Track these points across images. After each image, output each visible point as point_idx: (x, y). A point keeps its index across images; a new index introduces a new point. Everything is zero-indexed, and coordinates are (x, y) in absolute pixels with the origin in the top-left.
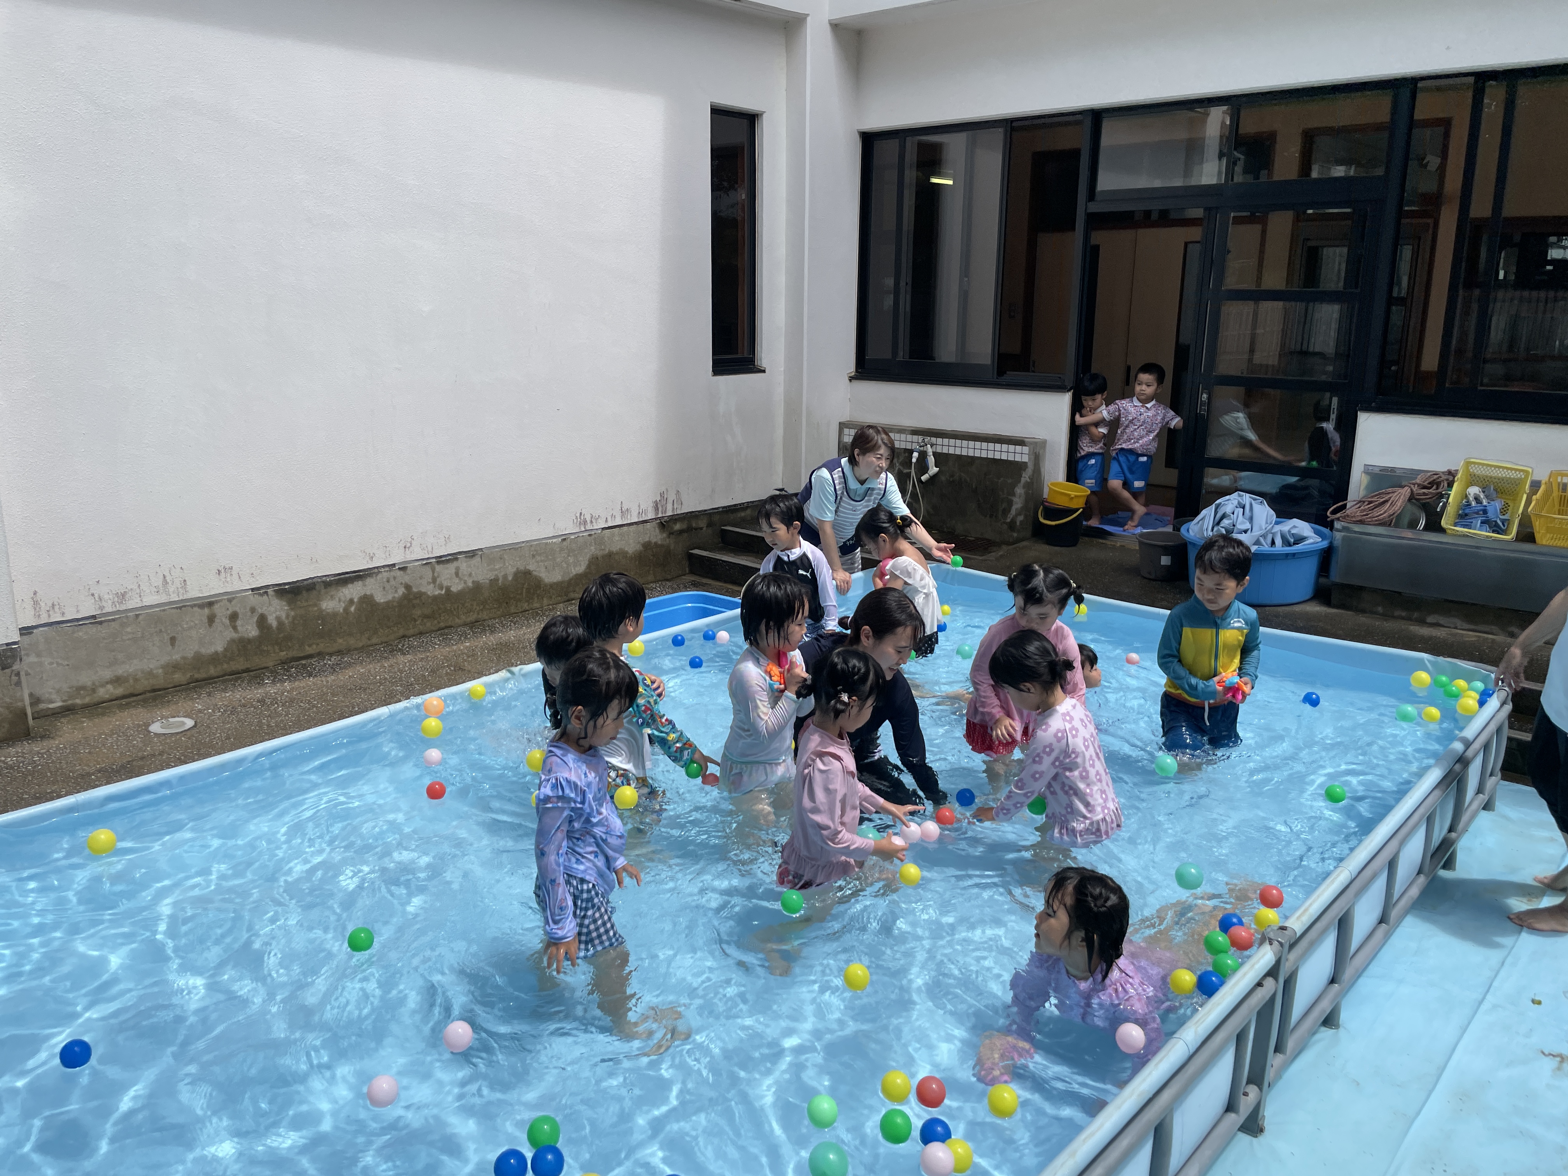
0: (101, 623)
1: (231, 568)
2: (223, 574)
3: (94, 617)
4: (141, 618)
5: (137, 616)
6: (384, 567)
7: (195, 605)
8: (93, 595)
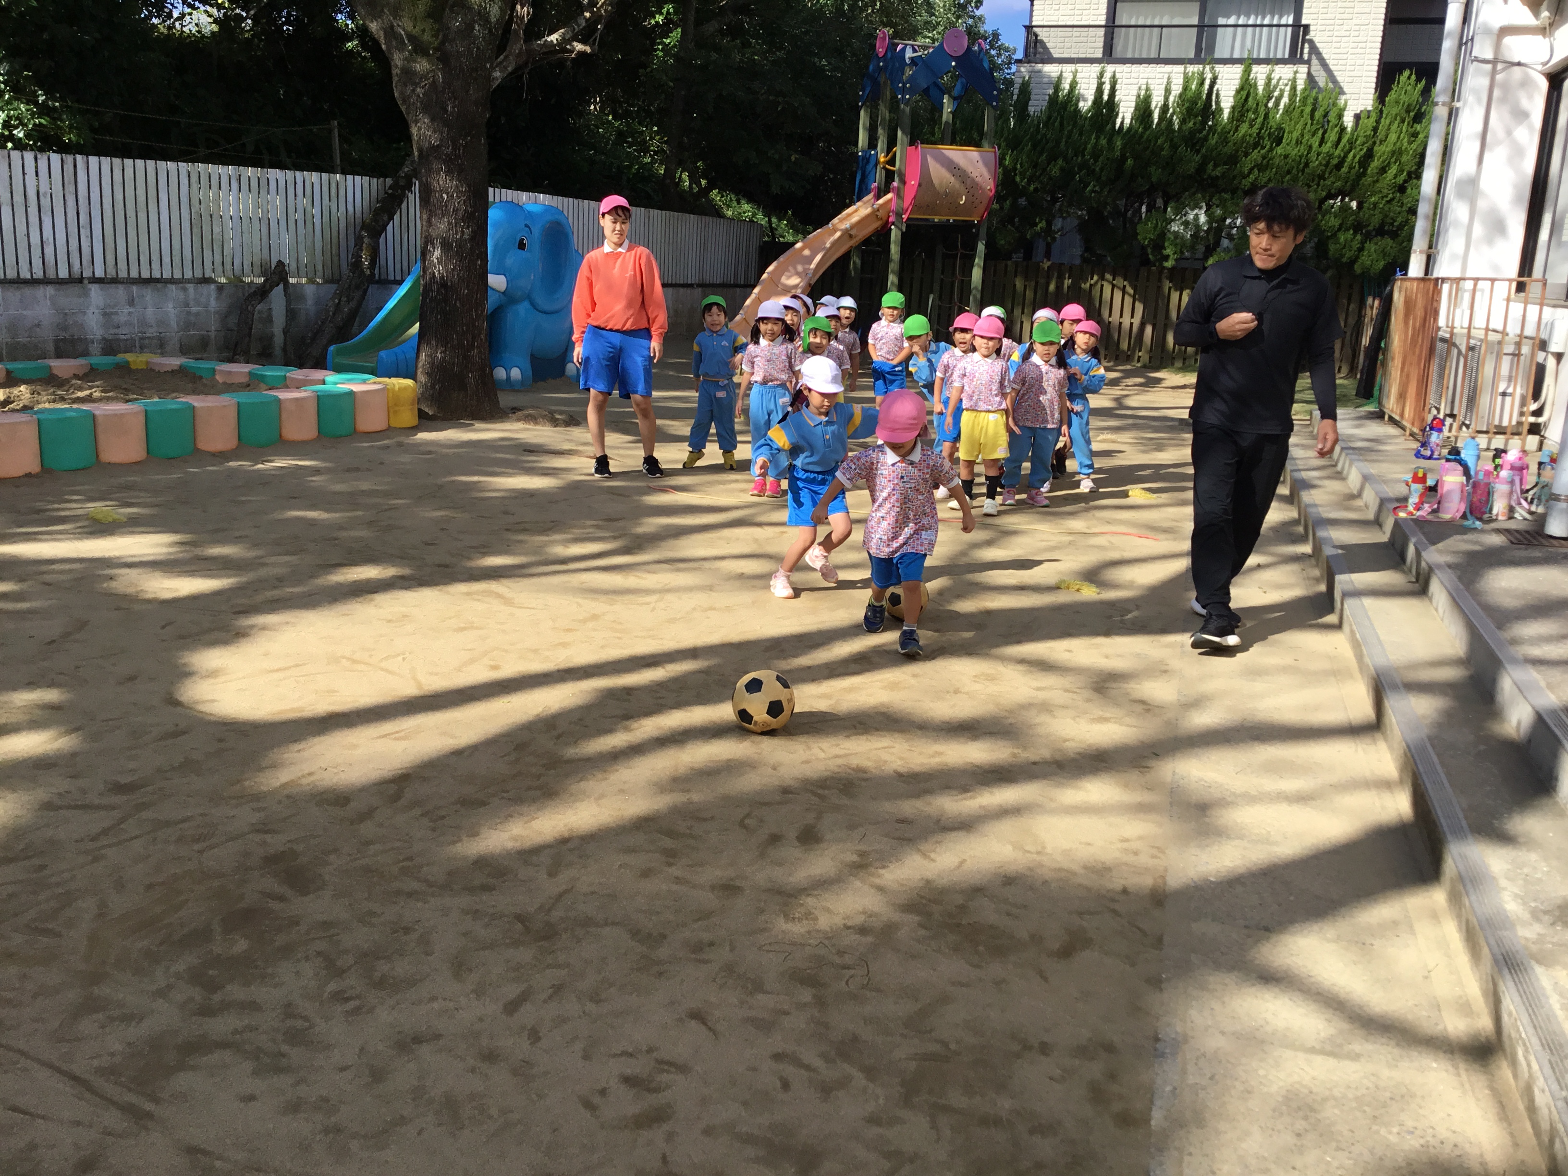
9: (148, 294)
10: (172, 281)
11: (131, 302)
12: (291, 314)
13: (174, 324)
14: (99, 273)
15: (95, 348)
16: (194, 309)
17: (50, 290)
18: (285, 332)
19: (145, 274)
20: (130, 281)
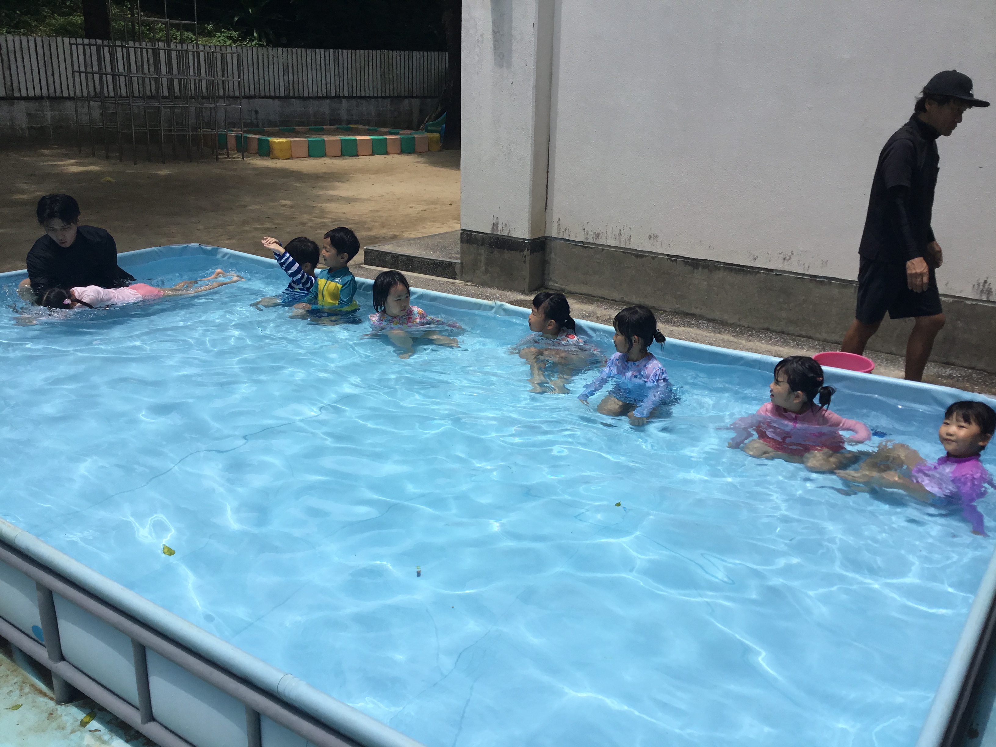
0: (585, 247)
1: (657, 237)
2: (652, 239)
3: (583, 242)
4: (604, 251)
5: (603, 249)
6: (764, 269)
7: (633, 254)
8: (584, 229)
9: (364, 102)
10: (373, 97)
11: (357, 106)
13: (373, 114)
15: (344, 122)
16: (382, 108)
17: (328, 101)
20: (357, 97)
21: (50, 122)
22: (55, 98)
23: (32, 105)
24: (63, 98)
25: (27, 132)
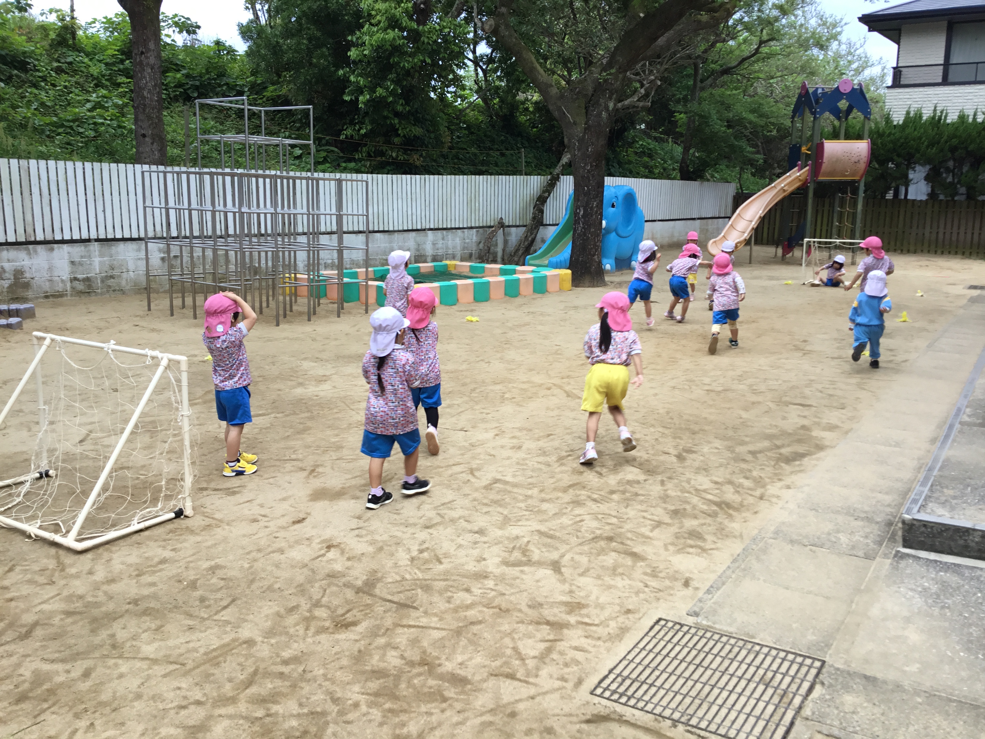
9: (450, 235)
10: (459, 228)
11: (443, 239)
12: (506, 242)
13: (459, 248)
14: (432, 227)
15: (429, 259)
16: (467, 241)
17: (414, 234)
18: (504, 250)
19: (449, 226)
20: (443, 229)
21: (98, 271)
22: (107, 240)
23: (77, 250)
24: (115, 240)
25: (69, 285)
